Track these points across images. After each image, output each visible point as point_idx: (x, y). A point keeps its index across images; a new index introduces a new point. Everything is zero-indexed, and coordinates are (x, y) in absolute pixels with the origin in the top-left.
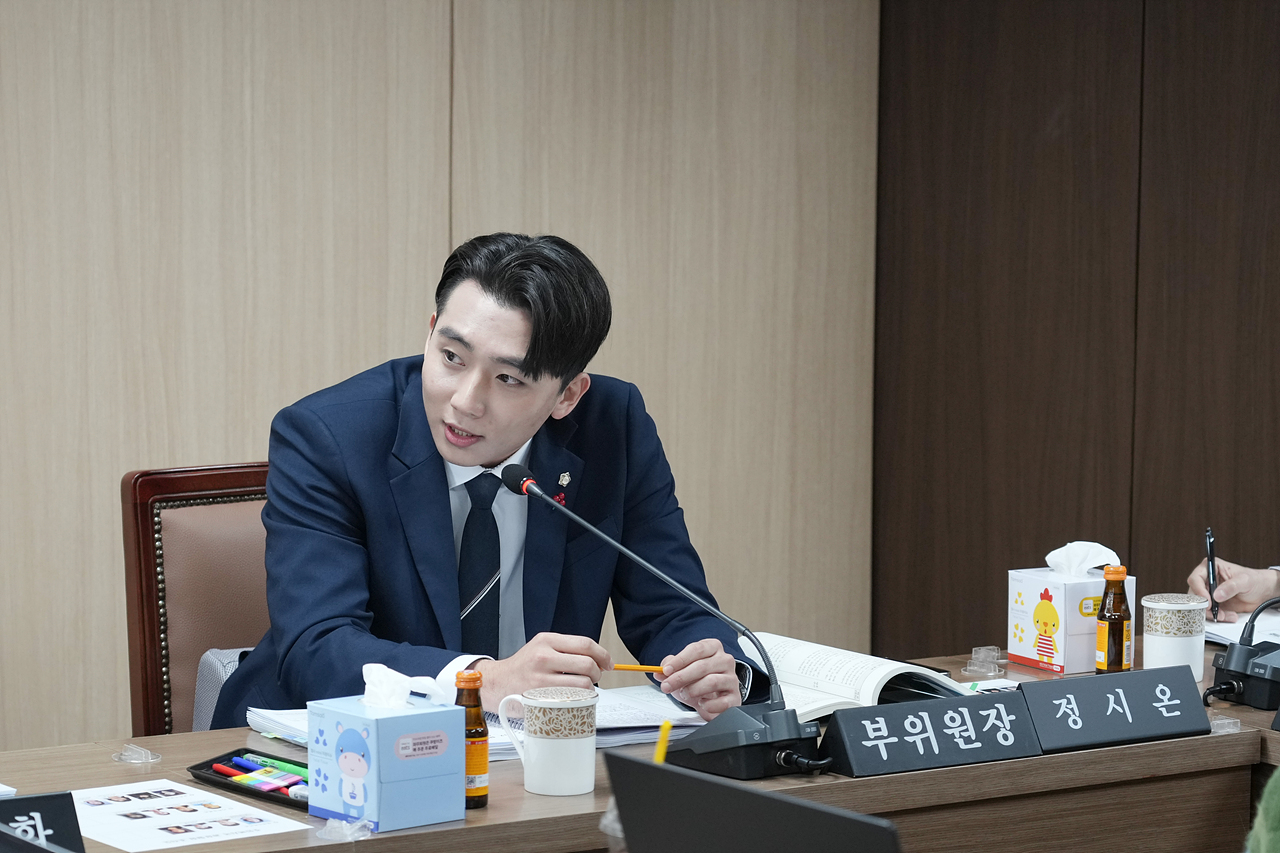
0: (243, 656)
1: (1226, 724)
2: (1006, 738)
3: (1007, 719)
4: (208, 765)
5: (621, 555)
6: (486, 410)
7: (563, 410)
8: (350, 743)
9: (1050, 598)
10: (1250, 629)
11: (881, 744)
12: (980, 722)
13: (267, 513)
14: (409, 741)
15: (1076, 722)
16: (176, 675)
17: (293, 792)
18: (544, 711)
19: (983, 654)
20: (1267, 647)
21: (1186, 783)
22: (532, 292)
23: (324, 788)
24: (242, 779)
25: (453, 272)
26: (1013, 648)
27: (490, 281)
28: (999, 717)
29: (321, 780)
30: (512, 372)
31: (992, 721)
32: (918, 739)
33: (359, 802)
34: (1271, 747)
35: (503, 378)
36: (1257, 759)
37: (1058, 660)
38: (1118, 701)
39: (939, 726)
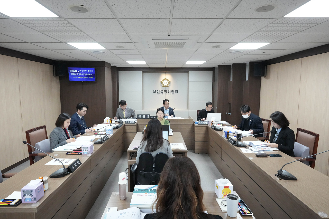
9: (107, 120)
26: (105, 123)
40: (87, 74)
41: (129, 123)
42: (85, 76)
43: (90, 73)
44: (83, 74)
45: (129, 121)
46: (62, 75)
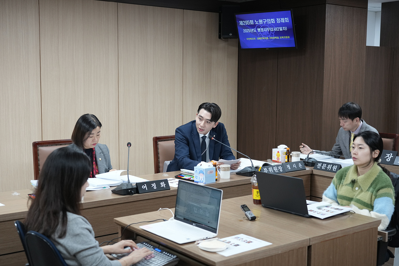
0: (170, 162)
1: (308, 169)
2: (281, 171)
3: (281, 168)
4: (177, 176)
6: (205, 126)
7: (215, 127)
8: (201, 172)
9: (279, 152)
11: (266, 171)
12: (278, 168)
13: (175, 142)
14: (209, 172)
15: (290, 168)
17: (191, 179)
18: (224, 168)
20: (311, 158)
21: (303, 176)
22: (212, 110)
23: (197, 178)
24: (182, 177)
25: (200, 108)
26: (273, 159)
27: (206, 109)
28: (280, 168)
29: (196, 177)
30: (209, 121)
31: (279, 168)
32: (270, 171)
33: (202, 180)
34: (313, 171)
35: (207, 122)
36: (312, 173)
37: (280, 161)
38: (294, 166)
39: (273, 169)
40: (276, 29)
41: (323, 170)
42: (272, 35)
43: (282, 25)
44: (267, 30)
45: (326, 165)
46: (230, 34)
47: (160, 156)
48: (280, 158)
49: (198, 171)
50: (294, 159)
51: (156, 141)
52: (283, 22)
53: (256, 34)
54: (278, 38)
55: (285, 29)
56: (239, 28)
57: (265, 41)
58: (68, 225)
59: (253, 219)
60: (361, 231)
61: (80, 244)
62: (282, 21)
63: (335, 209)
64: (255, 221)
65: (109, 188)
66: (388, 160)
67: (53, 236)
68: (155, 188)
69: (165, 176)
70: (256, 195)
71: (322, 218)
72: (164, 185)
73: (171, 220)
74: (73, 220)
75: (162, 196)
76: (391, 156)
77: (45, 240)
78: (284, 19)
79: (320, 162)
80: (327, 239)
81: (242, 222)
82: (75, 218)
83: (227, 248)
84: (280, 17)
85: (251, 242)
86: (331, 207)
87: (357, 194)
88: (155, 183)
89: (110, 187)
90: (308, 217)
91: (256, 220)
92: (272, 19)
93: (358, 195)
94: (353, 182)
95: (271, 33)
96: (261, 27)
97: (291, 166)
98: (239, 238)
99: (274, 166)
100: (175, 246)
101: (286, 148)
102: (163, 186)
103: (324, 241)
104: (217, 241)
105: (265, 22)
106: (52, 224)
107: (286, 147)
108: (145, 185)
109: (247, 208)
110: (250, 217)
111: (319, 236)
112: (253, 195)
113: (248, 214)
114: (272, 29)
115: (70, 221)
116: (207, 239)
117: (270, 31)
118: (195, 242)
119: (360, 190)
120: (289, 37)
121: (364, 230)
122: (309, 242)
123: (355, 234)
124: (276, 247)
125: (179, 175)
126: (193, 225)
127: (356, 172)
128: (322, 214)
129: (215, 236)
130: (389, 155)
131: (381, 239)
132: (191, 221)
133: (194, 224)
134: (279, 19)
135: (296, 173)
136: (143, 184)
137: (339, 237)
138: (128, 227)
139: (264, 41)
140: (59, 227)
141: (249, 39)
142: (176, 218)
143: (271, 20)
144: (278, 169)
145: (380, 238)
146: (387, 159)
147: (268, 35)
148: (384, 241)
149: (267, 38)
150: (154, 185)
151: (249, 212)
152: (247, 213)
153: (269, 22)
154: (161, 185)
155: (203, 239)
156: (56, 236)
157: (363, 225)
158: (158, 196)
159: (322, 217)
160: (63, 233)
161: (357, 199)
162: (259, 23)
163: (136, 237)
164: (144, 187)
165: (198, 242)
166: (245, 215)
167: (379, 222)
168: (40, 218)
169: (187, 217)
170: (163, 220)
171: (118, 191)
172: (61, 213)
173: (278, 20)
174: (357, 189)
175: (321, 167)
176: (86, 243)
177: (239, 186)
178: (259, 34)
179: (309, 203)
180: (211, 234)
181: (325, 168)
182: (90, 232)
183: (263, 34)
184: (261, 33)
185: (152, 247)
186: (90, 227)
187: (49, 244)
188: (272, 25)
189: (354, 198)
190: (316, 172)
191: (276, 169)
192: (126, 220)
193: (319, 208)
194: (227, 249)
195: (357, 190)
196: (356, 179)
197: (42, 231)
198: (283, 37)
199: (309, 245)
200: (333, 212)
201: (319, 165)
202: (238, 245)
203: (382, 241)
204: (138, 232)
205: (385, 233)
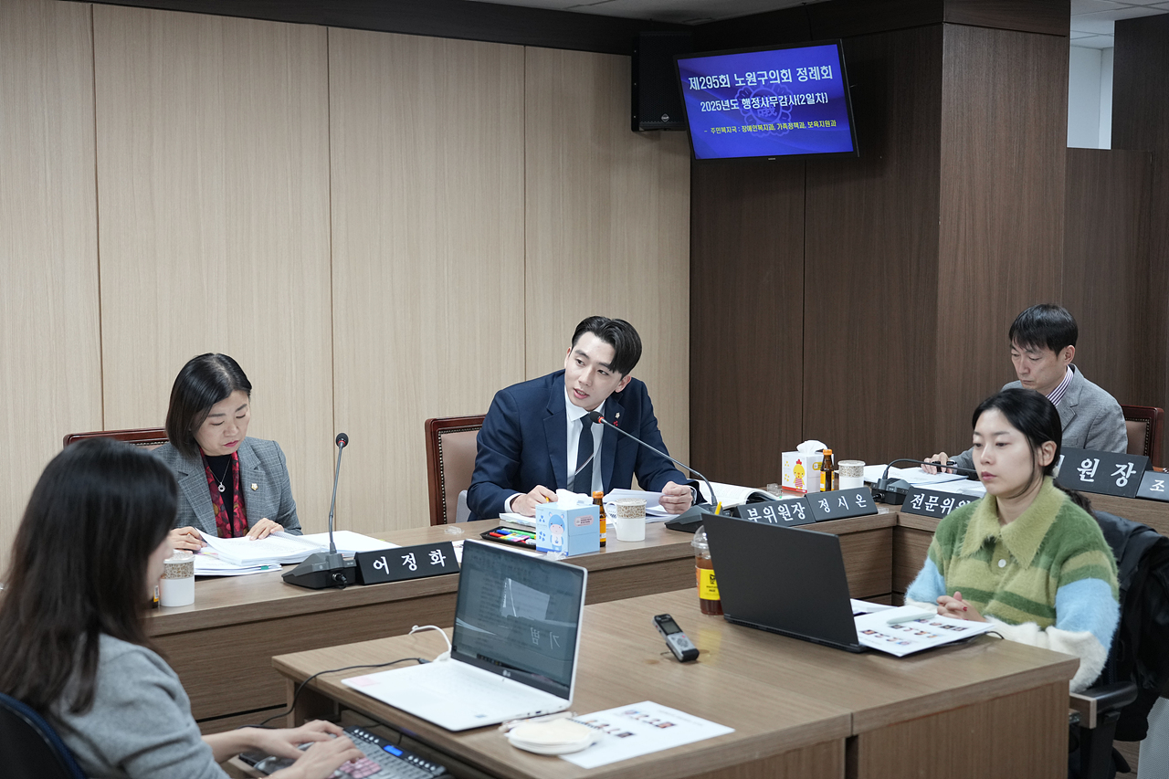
1: (883, 510)
2: (802, 516)
3: (802, 508)
4: (488, 533)
5: (640, 444)
6: (592, 383)
7: (619, 389)
8: (556, 521)
10: (886, 473)
11: (755, 519)
12: (791, 510)
14: (580, 519)
15: (827, 509)
16: (448, 501)
17: (527, 542)
18: (626, 507)
19: (771, 486)
20: (894, 480)
21: (868, 534)
22: (616, 336)
23: (543, 539)
24: (503, 537)
25: (581, 329)
26: (784, 483)
27: (597, 332)
28: (799, 508)
29: (542, 536)
30: (605, 369)
31: (796, 509)
32: (769, 517)
33: (560, 544)
34: (901, 518)
35: (600, 371)
36: (895, 524)
37: (804, 488)
38: (843, 501)
39: (777, 512)
40: (795, 100)
42: (784, 118)
43: (812, 86)
45: (937, 498)
46: (663, 118)
47: (448, 475)
48: (804, 479)
49: (547, 519)
50: (846, 482)
51: (435, 432)
52: (817, 77)
53: (738, 117)
54: (802, 126)
55: (823, 98)
56: (688, 99)
57: (764, 134)
58: (99, 673)
59: (691, 657)
60: (1018, 693)
61: (137, 731)
62: (813, 76)
63: (944, 627)
64: (697, 662)
65: (280, 567)
66: (1122, 482)
67: (53, 707)
68: (413, 567)
69: (455, 533)
70: (707, 586)
71: (900, 655)
72: (442, 558)
73: (441, 660)
74: (116, 658)
75: (433, 590)
76: (1130, 471)
77: (28, 721)
78: (820, 70)
79: (920, 491)
80: (907, 716)
81: (655, 667)
82: (122, 654)
83: (594, 744)
84: (807, 65)
85: (672, 725)
86: (931, 621)
87: (1003, 578)
88: (412, 554)
89: (283, 565)
90: (858, 649)
91: (698, 659)
92: (783, 71)
93: (1007, 580)
94: (990, 545)
95: (781, 110)
96: (754, 93)
97: (833, 504)
98: (636, 712)
99: (782, 503)
100: (441, 737)
101: (821, 451)
102: (436, 562)
103: (897, 724)
104: (570, 722)
105: (763, 79)
106: (54, 671)
107: (823, 446)
108: (384, 558)
109: (672, 623)
110: (680, 652)
111: (881, 708)
112: (699, 588)
113: (674, 643)
114: (784, 100)
115: (105, 664)
116: (539, 714)
117: (778, 105)
118: (499, 724)
119: (1012, 565)
120: (834, 123)
121: (1026, 691)
122: (850, 726)
123: (998, 701)
124: (744, 740)
125: (495, 530)
126: (501, 674)
127: (993, 516)
128: (900, 643)
129: (563, 708)
130: (1124, 467)
131: (1075, 721)
132: (499, 662)
133: (505, 673)
134: (805, 71)
135: (846, 524)
136: (377, 555)
137: (947, 711)
138: (310, 683)
139: (762, 136)
140: (75, 680)
141: (718, 129)
142: (456, 654)
143: (780, 73)
144: (791, 513)
145: (1073, 715)
146: (1119, 480)
147: (774, 117)
148: (1085, 725)
149: (772, 127)
150: (410, 560)
151: (677, 636)
152: (673, 639)
153: (776, 79)
154: (433, 559)
155: (526, 716)
156: (62, 707)
157: (1021, 673)
158: (421, 592)
159: (900, 651)
160: (83, 699)
161: (1006, 592)
162: (745, 81)
163: (340, 714)
164: (378, 565)
165: (510, 726)
166: (667, 644)
167: (1073, 665)
168: (20, 652)
169: (485, 651)
170: (418, 660)
171: (301, 576)
172: (82, 638)
173: (800, 72)
174: (1002, 563)
175: (923, 506)
176: (156, 727)
177: (671, 563)
178: (746, 116)
179: (868, 609)
180: (551, 702)
181: (934, 507)
182: (171, 694)
183: (759, 115)
184: (751, 113)
185: (376, 741)
186: (172, 680)
187: (39, 731)
188: (784, 88)
189: (998, 590)
190: (907, 520)
191: (784, 512)
192: (306, 662)
193: (895, 625)
194: (594, 747)
195: (1004, 568)
196: (996, 535)
197: (22, 692)
198: (816, 124)
199: (849, 735)
200: (934, 636)
201: (919, 499)
202: (630, 734)
203: (1080, 725)
204: (339, 696)
205: (1088, 702)
